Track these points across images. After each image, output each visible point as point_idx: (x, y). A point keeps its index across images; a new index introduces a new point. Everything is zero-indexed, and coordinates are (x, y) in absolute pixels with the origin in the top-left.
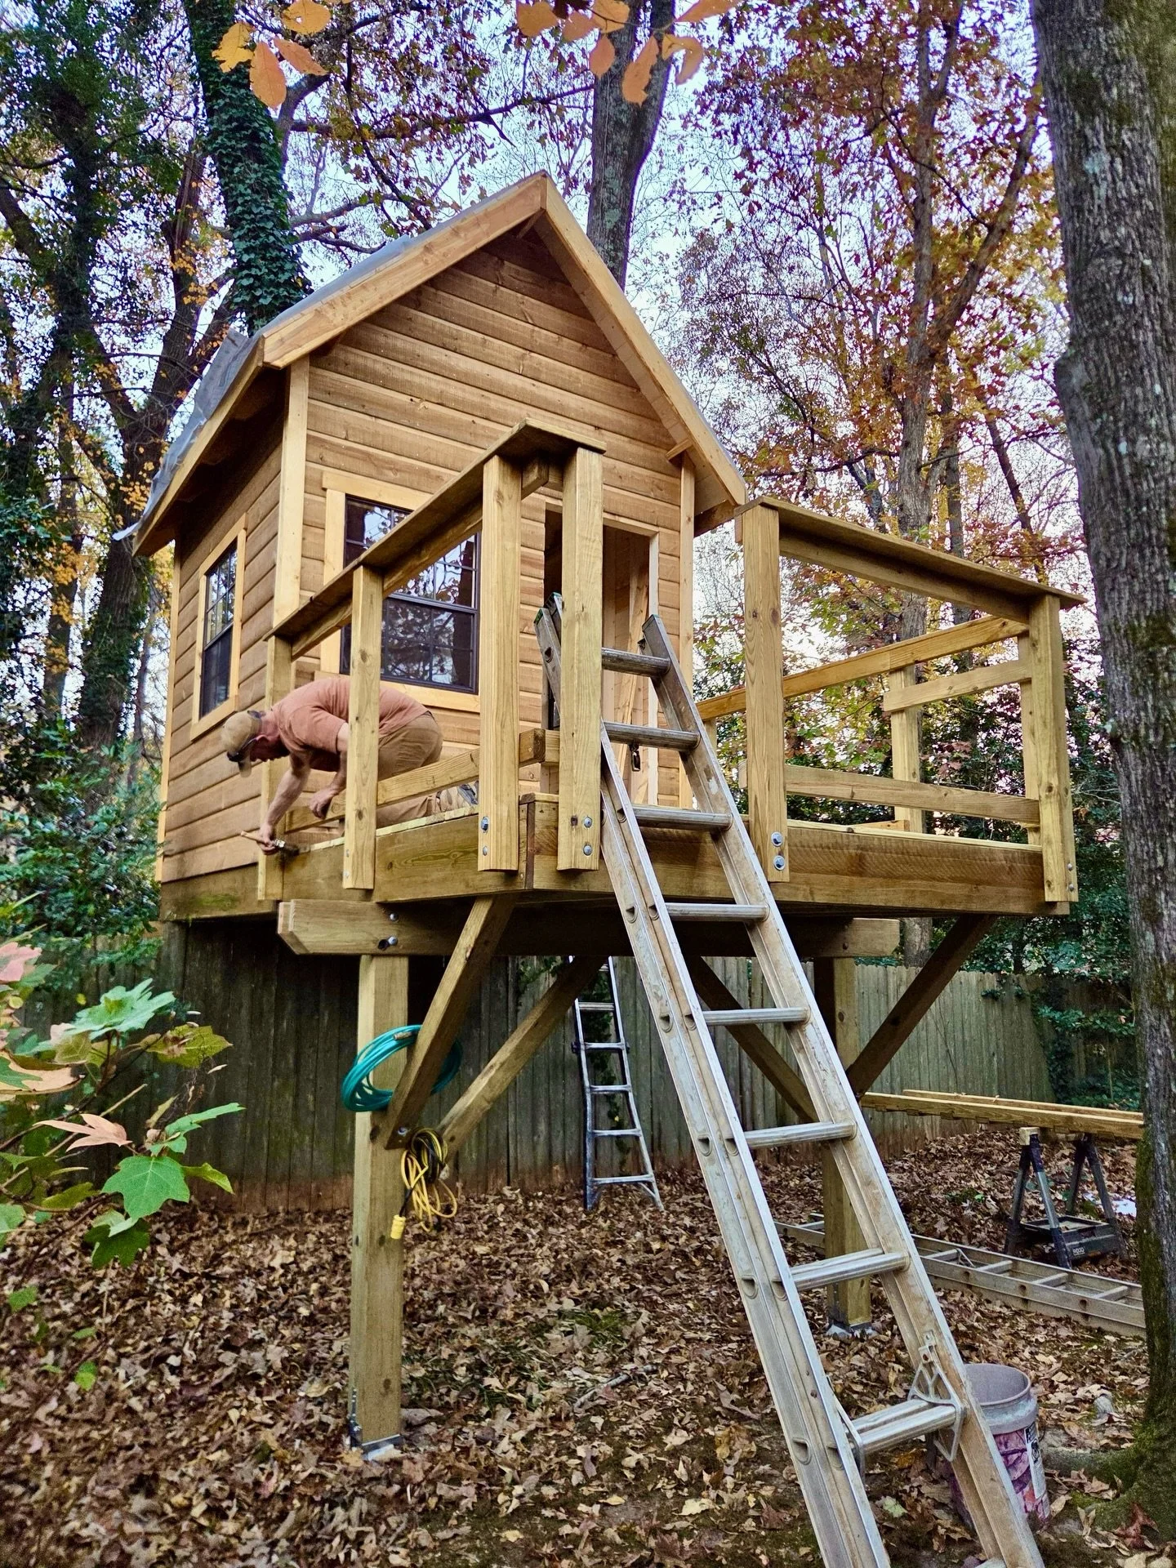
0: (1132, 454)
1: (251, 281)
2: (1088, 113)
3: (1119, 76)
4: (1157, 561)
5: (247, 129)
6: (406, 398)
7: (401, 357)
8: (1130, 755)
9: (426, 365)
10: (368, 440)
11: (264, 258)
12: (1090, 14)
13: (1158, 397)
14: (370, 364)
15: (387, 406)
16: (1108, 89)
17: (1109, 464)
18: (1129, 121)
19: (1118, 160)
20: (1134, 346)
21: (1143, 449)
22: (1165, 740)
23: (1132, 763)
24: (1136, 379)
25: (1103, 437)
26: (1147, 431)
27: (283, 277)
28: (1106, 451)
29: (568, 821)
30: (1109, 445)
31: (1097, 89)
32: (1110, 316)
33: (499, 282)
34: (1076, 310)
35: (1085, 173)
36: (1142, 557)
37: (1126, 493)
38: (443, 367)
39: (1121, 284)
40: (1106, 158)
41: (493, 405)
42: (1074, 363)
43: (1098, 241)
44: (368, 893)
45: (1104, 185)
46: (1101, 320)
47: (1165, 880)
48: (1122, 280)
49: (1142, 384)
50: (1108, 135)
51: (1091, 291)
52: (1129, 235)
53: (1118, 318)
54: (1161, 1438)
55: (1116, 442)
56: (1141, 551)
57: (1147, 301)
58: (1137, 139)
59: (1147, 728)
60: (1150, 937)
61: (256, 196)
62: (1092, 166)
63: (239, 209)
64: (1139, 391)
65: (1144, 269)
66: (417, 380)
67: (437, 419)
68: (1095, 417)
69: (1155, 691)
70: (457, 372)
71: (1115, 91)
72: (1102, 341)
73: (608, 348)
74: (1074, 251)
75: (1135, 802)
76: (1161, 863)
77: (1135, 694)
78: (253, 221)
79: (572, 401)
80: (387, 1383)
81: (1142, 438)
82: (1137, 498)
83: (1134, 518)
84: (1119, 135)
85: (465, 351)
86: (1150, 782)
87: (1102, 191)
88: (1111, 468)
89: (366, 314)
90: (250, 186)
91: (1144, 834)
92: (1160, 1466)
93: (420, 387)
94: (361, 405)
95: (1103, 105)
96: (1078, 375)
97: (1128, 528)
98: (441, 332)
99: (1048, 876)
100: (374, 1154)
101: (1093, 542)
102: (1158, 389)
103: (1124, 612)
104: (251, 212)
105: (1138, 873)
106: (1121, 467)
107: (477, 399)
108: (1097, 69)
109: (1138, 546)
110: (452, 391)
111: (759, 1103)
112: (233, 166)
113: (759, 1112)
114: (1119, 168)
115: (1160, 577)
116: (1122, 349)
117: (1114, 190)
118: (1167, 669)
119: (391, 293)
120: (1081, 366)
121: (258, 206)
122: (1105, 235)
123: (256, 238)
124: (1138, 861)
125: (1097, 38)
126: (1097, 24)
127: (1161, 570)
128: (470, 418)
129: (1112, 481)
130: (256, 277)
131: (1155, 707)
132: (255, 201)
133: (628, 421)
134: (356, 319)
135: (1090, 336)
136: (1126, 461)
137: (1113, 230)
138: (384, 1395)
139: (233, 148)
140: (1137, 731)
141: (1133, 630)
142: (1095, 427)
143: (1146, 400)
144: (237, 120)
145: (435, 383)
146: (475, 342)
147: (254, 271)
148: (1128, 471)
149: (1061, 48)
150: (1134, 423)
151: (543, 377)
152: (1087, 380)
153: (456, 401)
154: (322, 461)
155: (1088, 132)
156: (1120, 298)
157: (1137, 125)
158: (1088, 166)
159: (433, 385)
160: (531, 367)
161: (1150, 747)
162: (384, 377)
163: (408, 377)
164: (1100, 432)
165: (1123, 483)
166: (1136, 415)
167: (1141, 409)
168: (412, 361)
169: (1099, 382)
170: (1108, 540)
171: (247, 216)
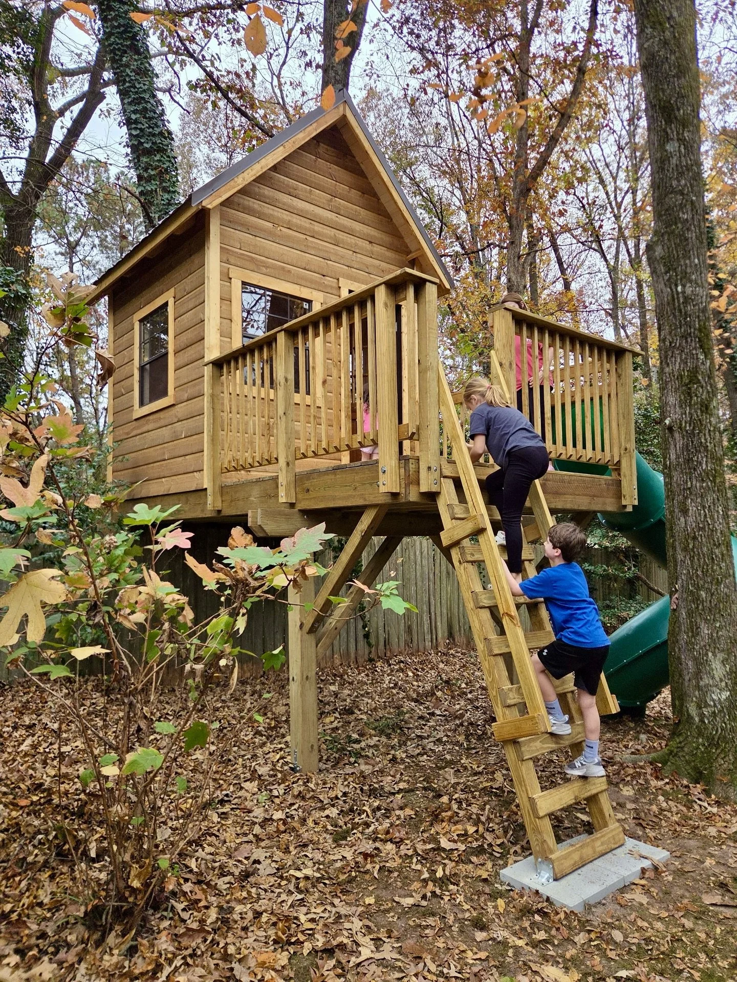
0: (683, 292)
1: (138, 132)
2: (669, 121)
3: (683, 104)
4: (693, 344)
5: (130, 32)
6: (270, 225)
7: (268, 201)
8: (677, 435)
9: (280, 205)
10: (252, 249)
11: (145, 117)
12: (671, 71)
13: (696, 265)
14: (251, 204)
15: (262, 230)
16: (679, 110)
17: (673, 296)
18: (687, 127)
19: (682, 146)
20: (686, 239)
21: (689, 290)
22: (694, 428)
23: (678, 439)
24: (687, 256)
25: (671, 283)
26: (691, 281)
27: (157, 131)
28: (671, 290)
29: (426, 469)
30: (673, 287)
31: (673, 110)
32: (676, 224)
33: (318, 156)
34: (659, 218)
35: (666, 151)
36: (687, 342)
37: (680, 311)
38: (289, 206)
39: (681, 208)
40: (677, 145)
41: (316, 228)
42: (657, 245)
43: (671, 186)
44: (292, 505)
45: (675, 158)
46: (671, 225)
47: (691, 493)
48: (682, 207)
49: (689, 258)
50: (678, 133)
51: (667, 210)
52: (686, 185)
53: (680, 225)
54: (680, 743)
55: (676, 286)
56: (686, 339)
57: (693, 218)
58: (691, 136)
59: (686, 423)
60: (682, 519)
61: (138, 77)
62: (669, 147)
63: (127, 84)
64: (688, 262)
65: (692, 201)
66: (276, 214)
67: (288, 237)
68: (666, 273)
69: (690, 406)
70: (297, 209)
71: (682, 111)
72: (671, 236)
73: (375, 195)
74: (659, 188)
75: (678, 457)
76: (689, 485)
77: (681, 407)
78: (136, 93)
79: (358, 227)
80: (312, 746)
81: (688, 285)
82: (686, 313)
83: (683, 322)
84: (683, 134)
85: (301, 197)
86: (686, 448)
87: (674, 161)
88: (674, 297)
89: (254, 177)
90: (133, 71)
91: (682, 472)
92: (680, 754)
93: (278, 218)
94: (247, 228)
95: (676, 118)
96: (659, 251)
97: (681, 328)
98: (288, 186)
99: (624, 492)
100: (302, 636)
101: (663, 333)
102: (696, 261)
103: (677, 367)
104: (135, 87)
105: (678, 490)
106: (678, 298)
107: (308, 226)
108: (674, 99)
109: (684, 337)
110: (294, 220)
111: (439, 619)
112: (122, 56)
113: (439, 624)
114: (683, 150)
115: (694, 352)
116: (681, 241)
117: (680, 162)
118: (696, 395)
119: (267, 166)
120: (660, 247)
121: (139, 83)
122: (674, 183)
123: (139, 104)
124: (679, 485)
125: (674, 83)
126: (674, 76)
127: (695, 348)
128: (305, 237)
129: (674, 305)
130: (141, 130)
131: (690, 413)
132: (136, 80)
133: (386, 238)
134: (249, 181)
135: (666, 232)
136: (680, 295)
137: (679, 181)
138: (311, 752)
139: (121, 44)
140: (681, 424)
141: (681, 377)
142: (666, 278)
143: (691, 266)
144: (123, 26)
145: (285, 216)
146: (306, 192)
147: (139, 126)
148: (681, 300)
149: (656, 85)
150: (685, 277)
151: (342, 212)
152: (663, 253)
153: (297, 226)
154: (228, 262)
155: (669, 131)
156: (681, 215)
157: (691, 129)
158: (668, 148)
159: (285, 217)
160: (336, 207)
161: (687, 432)
162: (259, 212)
163: (271, 212)
164: (669, 280)
165: (679, 306)
166: (686, 273)
167: (688, 270)
168: (273, 203)
169: (669, 256)
170: (670, 333)
171: (132, 90)
